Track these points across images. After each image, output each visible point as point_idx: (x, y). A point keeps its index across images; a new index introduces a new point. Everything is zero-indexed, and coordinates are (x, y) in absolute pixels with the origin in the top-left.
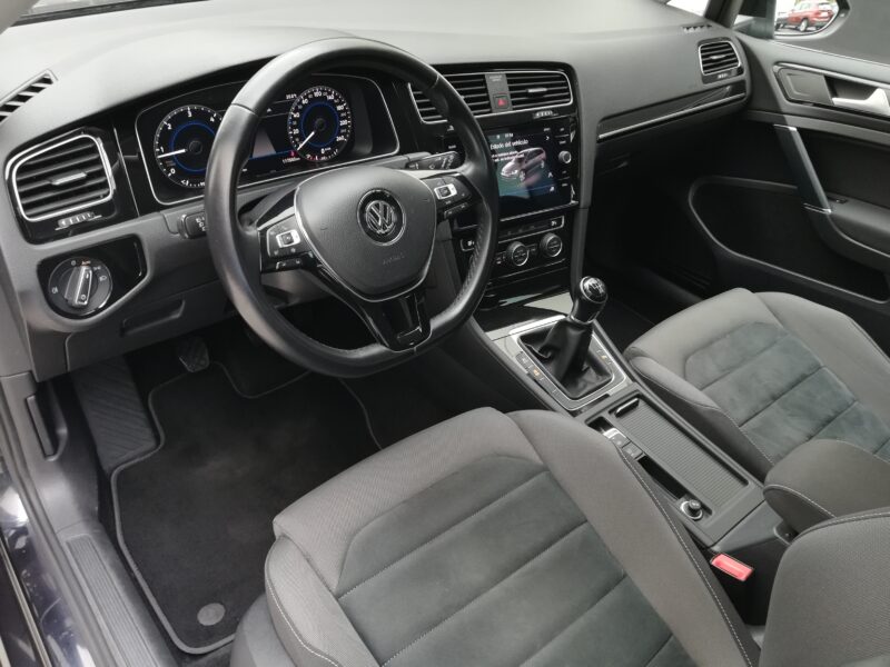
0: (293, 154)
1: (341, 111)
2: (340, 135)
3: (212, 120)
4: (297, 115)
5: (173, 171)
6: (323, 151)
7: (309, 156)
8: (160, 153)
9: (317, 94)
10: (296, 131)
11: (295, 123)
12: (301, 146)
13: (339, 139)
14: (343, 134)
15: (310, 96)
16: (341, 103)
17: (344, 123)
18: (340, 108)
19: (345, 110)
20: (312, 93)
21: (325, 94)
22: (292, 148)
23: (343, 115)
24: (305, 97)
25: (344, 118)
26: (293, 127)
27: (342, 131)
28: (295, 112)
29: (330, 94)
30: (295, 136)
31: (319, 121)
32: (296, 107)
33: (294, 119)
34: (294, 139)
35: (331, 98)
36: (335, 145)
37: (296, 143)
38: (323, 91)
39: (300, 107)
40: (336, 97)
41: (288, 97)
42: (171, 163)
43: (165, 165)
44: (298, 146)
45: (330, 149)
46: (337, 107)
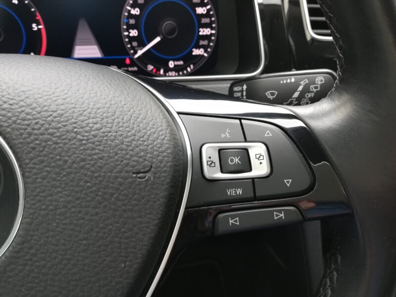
0: (128, 61)
1: (202, 16)
2: (198, 47)
3: (15, 1)
4: (136, 12)
6: (171, 64)
7: (150, 67)
10: (134, 33)
11: (132, 21)
12: (140, 53)
13: (196, 52)
14: (204, 47)
17: (205, 31)
18: (200, 10)
19: (207, 15)
22: (128, 54)
23: (205, 20)
25: (206, 26)
26: (130, 27)
27: (202, 43)
28: (133, 6)
30: (132, 39)
31: (168, 24)
33: (131, 16)
34: (130, 42)
37: (133, 48)
39: (141, 1)
44: (136, 52)
45: (181, 63)
46: (197, 9)
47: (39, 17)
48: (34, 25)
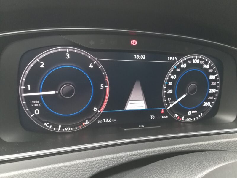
0: (163, 112)
2: (207, 101)
3: (91, 66)
4: (174, 77)
5: (37, 112)
6: (190, 113)
7: (176, 115)
8: (26, 91)
9: (196, 61)
10: (170, 91)
11: (170, 84)
12: (171, 105)
13: (206, 104)
14: (210, 101)
15: (189, 62)
16: (213, 74)
17: (213, 91)
18: (212, 77)
19: (216, 80)
20: (191, 59)
21: (203, 62)
22: (163, 106)
23: (214, 84)
24: (185, 62)
25: (213, 87)
26: (168, 87)
27: (210, 98)
28: (173, 73)
29: (206, 63)
30: (168, 96)
31: (192, 86)
32: (175, 70)
33: (170, 80)
34: (166, 98)
35: (206, 66)
36: (201, 109)
37: (167, 102)
38: (201, 60)
39: (178, 70)
40: (211, 67)
41: (170, 58)
42: (37, 103)
43: (29, 105)
44: (169, 105)
45: (196, 112)
46: (210, 76)
47: (107, 79)
48: (102, 85)
